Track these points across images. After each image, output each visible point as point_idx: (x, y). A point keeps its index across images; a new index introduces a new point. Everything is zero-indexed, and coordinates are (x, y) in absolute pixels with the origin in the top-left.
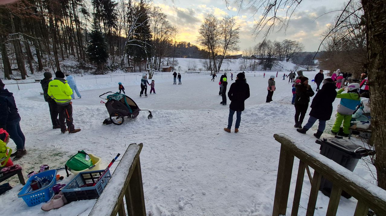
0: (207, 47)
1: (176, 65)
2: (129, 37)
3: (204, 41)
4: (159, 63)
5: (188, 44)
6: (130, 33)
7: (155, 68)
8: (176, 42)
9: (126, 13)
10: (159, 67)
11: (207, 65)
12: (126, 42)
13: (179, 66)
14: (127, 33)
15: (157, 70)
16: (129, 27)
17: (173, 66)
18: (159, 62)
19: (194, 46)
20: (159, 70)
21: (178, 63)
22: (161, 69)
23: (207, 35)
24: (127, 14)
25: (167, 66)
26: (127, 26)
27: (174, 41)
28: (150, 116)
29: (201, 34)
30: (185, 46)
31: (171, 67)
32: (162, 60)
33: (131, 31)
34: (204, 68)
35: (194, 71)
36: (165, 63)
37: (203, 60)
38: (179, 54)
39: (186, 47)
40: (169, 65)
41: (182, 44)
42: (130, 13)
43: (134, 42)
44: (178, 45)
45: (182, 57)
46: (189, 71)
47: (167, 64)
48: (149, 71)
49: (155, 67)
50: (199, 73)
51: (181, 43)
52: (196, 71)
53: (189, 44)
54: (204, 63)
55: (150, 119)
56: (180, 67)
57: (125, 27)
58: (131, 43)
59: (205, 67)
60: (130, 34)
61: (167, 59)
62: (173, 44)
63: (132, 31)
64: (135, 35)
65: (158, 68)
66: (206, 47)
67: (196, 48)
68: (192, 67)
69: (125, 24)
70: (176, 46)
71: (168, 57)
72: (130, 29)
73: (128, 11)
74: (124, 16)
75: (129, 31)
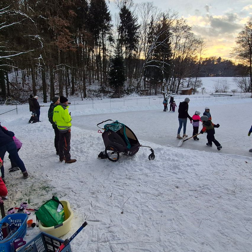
0: (248, 60)
1: (198, 86)
2: (147, 58)
3: (244, 52)
4: (177, 85)
5: (218, 59)
6: (149, 54)
7: (172, 91)
8: (201, 58)
9: (148, 33)
10: (178, 89)
11: (246, 85)
12: (144, 64)
13: (202, 87)
14: (146, 55)
15: (174, 93)
16: (149, 48)
17: (195, 87)
18: (178, 83)
19: (227, 60)
20: (177, 93)
21: (202, 84)
22: (180, 91)
23: (249, 44)
24: (148, 35)
25: (188, 87)
26: (147, 46)
27: (199, 58)
28: (152, 156)
29: (239, 43)
30: (213, 63)
31: (192, 89)
32: (181, 81)
33: (150, 51)
34: (239, 90)
35: (225, 93)
36: (186, 84)
37: (240, 79)
38: (205, 72)
39: (215, 63)
40: (189, 87)
41: (210, 59)
42: (151, 33)
43: (152, 63)
44: (204, 62)
45: (208, 76)
46: (217, 93)
47: (188, 85)
48: (164, 94)
49: (173, 89)
50: (231, 96)
51: (208, 59)
52: (227, 94)
53: (220, 59)
54: (240, 83)
55: (151, 161)
56: (203, 89)
57: (145, 48)
58: (149, 64)
59: (241, 87)
60: (149, 56)
61: (187, 79)
62: (197, 61)
63: (152, 52)
64: (154, 55)
65: (176, 90)
66: (245, 61)
67: (229, 63)
68: (221, 87)
69: (145, 46)
70: (201, 63)
71: (189, 77)
72: (149, 50)
73: (149, 31)
74: (145, 37)
75: (148, 52)
